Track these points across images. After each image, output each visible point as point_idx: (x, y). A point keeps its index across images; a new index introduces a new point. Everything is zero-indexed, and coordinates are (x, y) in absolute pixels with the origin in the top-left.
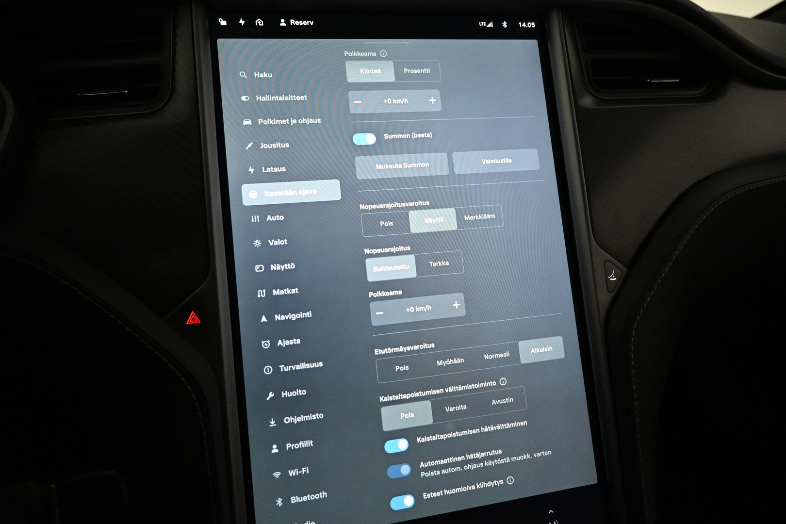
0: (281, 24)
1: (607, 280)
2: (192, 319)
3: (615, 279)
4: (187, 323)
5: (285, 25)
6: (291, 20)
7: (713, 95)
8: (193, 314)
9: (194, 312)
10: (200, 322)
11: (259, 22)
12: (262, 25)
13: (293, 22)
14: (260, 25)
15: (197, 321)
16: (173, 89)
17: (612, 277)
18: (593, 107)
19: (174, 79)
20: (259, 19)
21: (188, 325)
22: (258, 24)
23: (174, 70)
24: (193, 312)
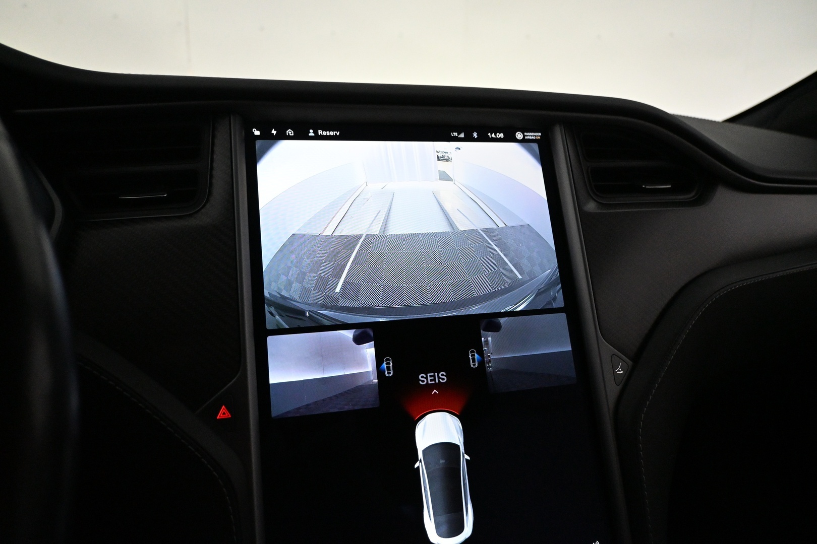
0: (310, 134)
1: (615, 374)
2: (223, 413)
3: (622, 372)
4: (218, 417)
5: (313, 135)
6: (319, 131)
7: (701, 199)
8: (224, 409)
9: (226, 407)
10: (230, 416)
11: (290, 133)
12: (293, 135)
13: (321, 133)
14: (290, 135)
15: (228, 415)
16: (210, 193)
17: (619, 371)
18: (595, 211)
19: (211, 184)
20: (290, 130)
21: (218, 419)
22: (289, 134)
23: (211, 176)
24: (223, 407)
